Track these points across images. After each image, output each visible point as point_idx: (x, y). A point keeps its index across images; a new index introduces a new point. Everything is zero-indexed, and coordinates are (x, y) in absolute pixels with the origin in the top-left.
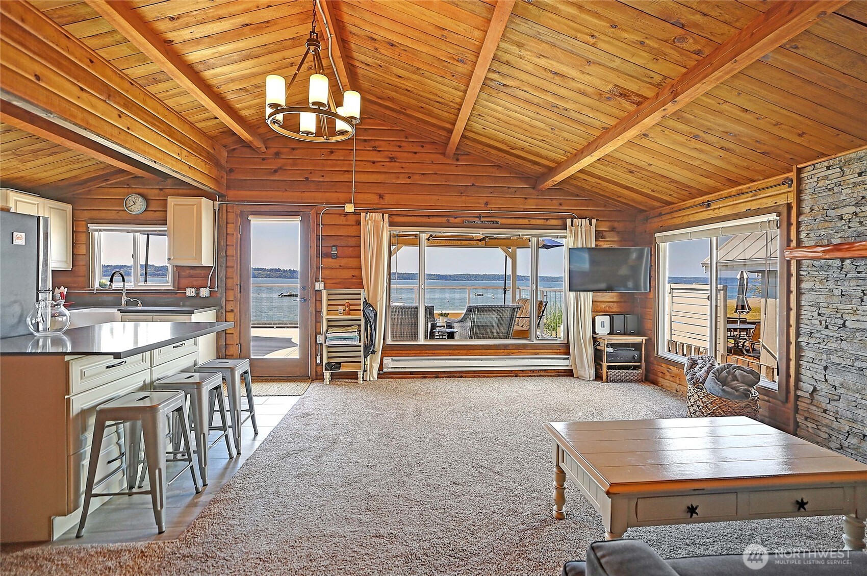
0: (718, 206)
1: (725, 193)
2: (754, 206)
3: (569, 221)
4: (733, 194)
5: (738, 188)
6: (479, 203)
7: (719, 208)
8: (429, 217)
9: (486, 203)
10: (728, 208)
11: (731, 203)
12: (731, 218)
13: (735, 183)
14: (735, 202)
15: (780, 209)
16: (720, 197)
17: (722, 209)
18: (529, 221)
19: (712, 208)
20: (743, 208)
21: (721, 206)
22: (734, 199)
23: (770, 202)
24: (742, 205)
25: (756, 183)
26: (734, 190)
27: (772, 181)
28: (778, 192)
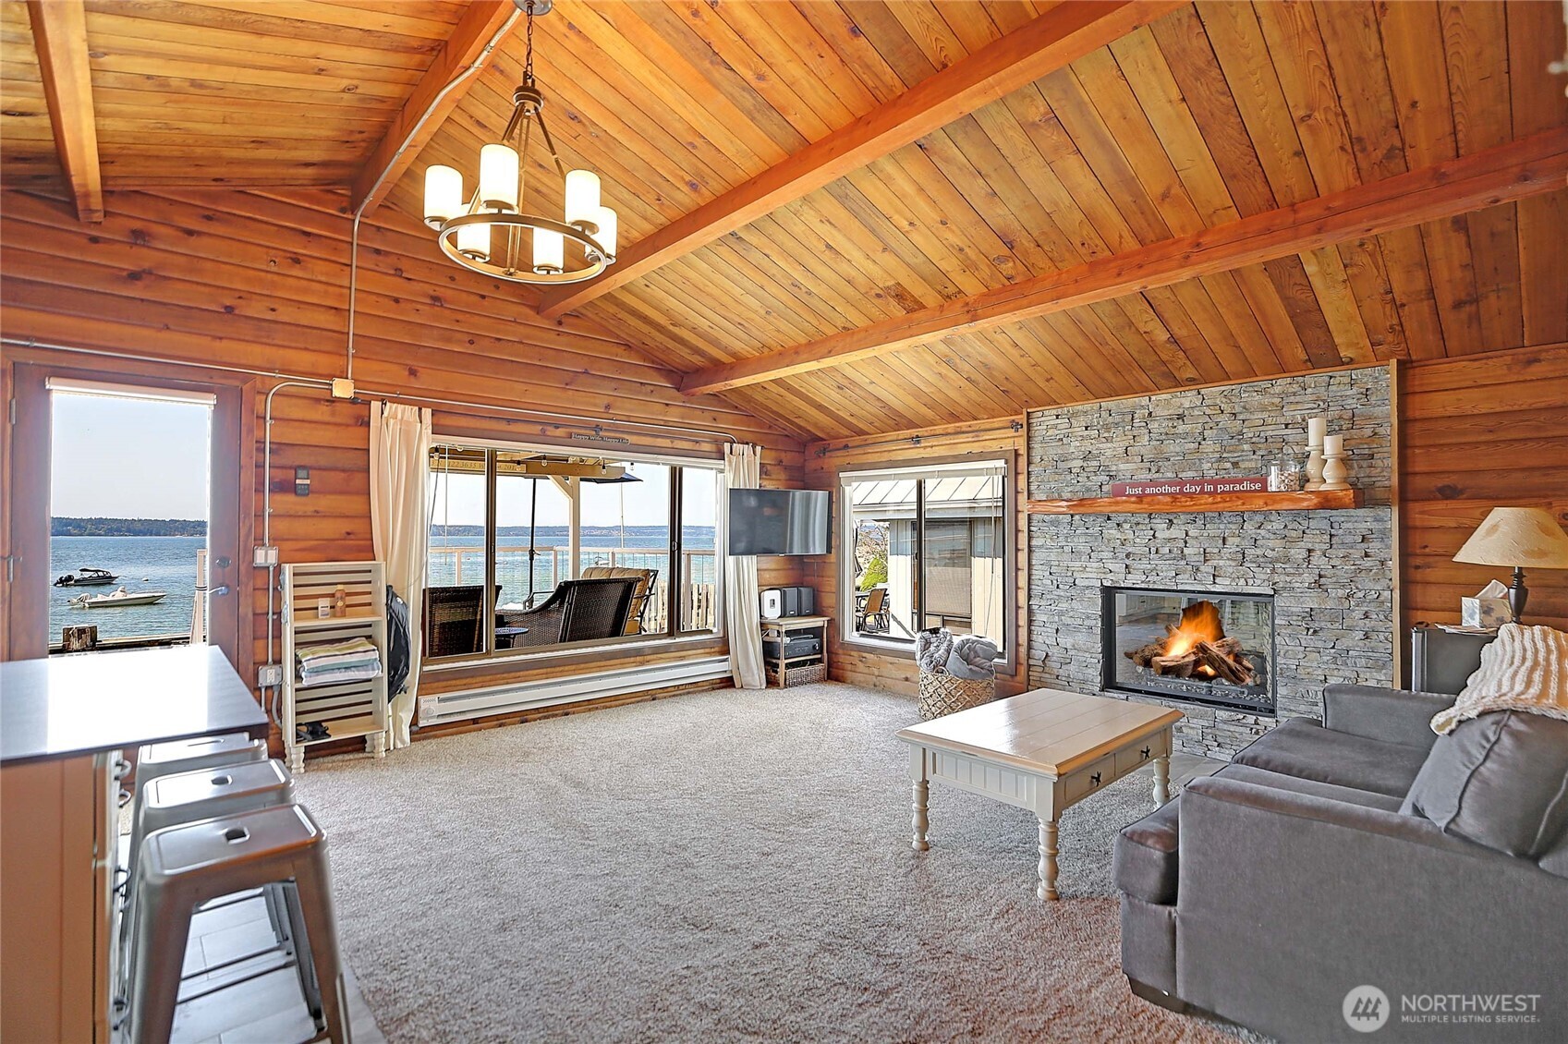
0: (930, 444)
1: (939, 429)
2: (976, 448)
3: (727, 446)
4: (949, 431)
5: (957, 424)
6: (595, 405)
7: (932, 447)
8: (509, 421)
9: (608, 407)
10: (944, 447)
11: (948, 442)
12: (950, 460)
13: (954, 417)
14: (952, 441)
15: (1007, 455)
16: (932, 433)
17: (937, 448)
18: (672, 442)
19: (922, 445)
20: (963, 450)
21: (934, 444)
22: (951, 437)
23: (994, 446)
24: (961, 445)
25: (979, 422)
26: (951, 427)
27: (997, 422)
28: (1004, 436)
